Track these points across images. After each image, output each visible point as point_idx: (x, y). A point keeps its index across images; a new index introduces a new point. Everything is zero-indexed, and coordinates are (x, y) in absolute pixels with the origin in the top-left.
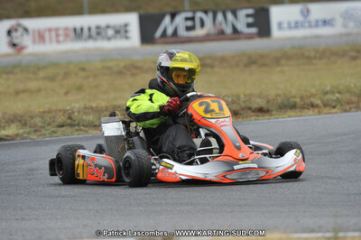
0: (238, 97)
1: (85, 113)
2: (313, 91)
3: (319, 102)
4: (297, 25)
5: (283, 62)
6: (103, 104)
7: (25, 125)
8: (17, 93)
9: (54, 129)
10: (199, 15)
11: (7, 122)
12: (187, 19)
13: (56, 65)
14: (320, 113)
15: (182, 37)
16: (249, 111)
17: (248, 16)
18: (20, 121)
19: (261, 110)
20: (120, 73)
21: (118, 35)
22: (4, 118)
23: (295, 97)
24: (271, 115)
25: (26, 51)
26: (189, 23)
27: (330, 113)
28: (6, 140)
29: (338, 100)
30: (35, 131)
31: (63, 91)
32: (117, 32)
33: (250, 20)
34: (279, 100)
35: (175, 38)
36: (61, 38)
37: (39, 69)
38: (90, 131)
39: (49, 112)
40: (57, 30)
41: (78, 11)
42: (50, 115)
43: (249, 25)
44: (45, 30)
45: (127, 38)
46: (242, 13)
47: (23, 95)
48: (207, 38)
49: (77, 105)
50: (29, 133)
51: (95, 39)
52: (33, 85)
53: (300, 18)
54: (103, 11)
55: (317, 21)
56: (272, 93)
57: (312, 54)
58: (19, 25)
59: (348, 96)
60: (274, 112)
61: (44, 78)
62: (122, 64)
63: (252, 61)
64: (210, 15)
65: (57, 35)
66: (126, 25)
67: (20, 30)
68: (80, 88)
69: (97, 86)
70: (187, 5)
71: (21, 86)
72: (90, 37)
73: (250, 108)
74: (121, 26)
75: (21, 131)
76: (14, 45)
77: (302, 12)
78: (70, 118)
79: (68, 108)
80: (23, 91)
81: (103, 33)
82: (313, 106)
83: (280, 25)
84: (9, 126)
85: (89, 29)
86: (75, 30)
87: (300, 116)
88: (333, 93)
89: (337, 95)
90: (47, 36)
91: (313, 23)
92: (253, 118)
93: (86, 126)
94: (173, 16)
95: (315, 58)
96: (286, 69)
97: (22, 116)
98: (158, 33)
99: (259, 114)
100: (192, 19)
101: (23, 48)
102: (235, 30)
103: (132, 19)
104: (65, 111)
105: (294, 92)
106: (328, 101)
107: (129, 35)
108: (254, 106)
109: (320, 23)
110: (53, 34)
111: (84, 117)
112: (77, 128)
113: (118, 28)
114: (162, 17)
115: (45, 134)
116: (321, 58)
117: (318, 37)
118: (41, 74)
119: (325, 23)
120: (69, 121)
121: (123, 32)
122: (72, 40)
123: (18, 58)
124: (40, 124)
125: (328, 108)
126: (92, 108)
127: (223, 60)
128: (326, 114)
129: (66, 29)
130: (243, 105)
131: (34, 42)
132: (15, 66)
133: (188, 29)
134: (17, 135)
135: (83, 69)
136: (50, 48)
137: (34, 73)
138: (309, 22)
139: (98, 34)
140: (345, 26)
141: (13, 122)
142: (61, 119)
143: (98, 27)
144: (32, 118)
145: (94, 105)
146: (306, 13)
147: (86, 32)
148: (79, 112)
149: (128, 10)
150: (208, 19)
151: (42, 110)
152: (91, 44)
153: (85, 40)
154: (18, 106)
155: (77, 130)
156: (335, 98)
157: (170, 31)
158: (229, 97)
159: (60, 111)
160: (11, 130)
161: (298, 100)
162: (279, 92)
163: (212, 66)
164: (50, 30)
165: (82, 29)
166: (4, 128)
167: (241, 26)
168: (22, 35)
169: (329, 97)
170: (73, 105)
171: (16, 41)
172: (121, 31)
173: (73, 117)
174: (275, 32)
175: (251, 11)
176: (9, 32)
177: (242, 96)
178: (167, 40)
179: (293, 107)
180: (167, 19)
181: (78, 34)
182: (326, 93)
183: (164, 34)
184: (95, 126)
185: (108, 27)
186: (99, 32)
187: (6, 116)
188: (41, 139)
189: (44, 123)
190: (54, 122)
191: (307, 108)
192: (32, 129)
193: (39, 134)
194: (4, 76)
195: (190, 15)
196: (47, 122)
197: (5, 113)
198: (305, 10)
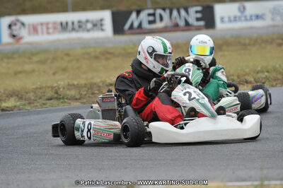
1: (69, 89)
2: (247, 70)
3: (252, 79)
4: (236, 19)
5: (224, 48)
6: (83, 82)
7: (21, 98)
8: (16, 73)
9: (44, 102)
10: (159, 11)
11: (7, 97)
12: (149, 15)
13: (46, 51)
15: (146, 29)
17: (197, 12)
18: (17, 96)
20: (97, 58)
21: (95, 28)
22: (4, 93)
23: (233, 75)
25: (23, 41)
26: (151, 18)
28: (6, 111)
29: (266, 78)
30: (29, 103)
31: (51, 72)
32: (95, 25)
33: (199, 15)
35: (140, 30)
36: (51, 31)
37: (33, 54)
38: (72, 103)
39: (40, 88)
40: (47, 24)
41: (64, 9)
42: (41, 91)
43: (198, 19)
44: (38, 24)
45: (102, 30)
46: (192, 10)
47: (20, 75)
48: (165, 30)
49: (62, 83)
50: (24, 105)
51: (77, 31)
52: (28, 67)
53: (238, 14)
54: (84, 9)
55: (251, 16)
57: (247, 41)
58: (18, 20)
59: (274, 74)
61: (37, 62)
62: (98, 50)
64: (168, 11)
65: (48, 28)
66: (101, 20)
67: (19, 25)
68: (65, 70)
69: (78, 68)
70: (149, 4)
71: (19, 68)
72: (73, 29)
74: (97, 21)
75: (18, 104)
76: (14, 36)
77: (239, 9)
78: (57, 93)
79: (55, 85)
80: (20, 72)
81: (84, 26)
82: (247, 82)
83: (222, 19)
84: (9, 99)
85: (73, 23)
86: (61, 24)
88: (263, 72)
89: (266, 74)
90: (39, 28)
91: (248, 18)
93: (70, 99)
94: (138, 12)
95: (249, 45)
96: (226, 53)
98: (127, 26)
100: (154, 15)
101: (21, 38)
102: (187, 24)
103: (106, 16)
104: (52, 88)
105: (232, 71)
106: (259, 78)
107: (104, 27)
109: (254, 18)
110: (45, 27)
111: (68, 92)
112: (62, 100)
113: (95, 23)
114: (130, 13)
115: (37, 106)
116: (254, 45)
117: (252, 28)
118: (35, 59)
119: (257, 17)
120: (56, 95)
122: (60, 32)
123: (16, 46)
124: (33, 98)
126: (74, 85)
129: (55, 23)
131: (29, 33)
132: (14, 53)
133: (150, 22)
134: (15, 106)
135: (67, 55)
136: (42, 38)
137: (30, 58)
138: (245, 17)
139: (80, 27)
140: (273, 19)
141: (12, 96)
142: (50, 93)
143: (79, 22)
144: (27, 93)
145: (76, 83)
147: (70, 25)
148: (64, 88)
149: (103, 8)
150: (166, 15)
151: (34, 87)
152: (74, 35)
153: (70, 32)
154: (16, 84)
155: (62, 102)
156: (264, 76)
157: (136, 25)
159: (49, 87)
160: (10, 103)
161: (235, 78)
164: (42, 24)
165: (67, 23)
166: (5, 101)
167: (192, 20)
168: (20, 28)
169: (260, 75)
170: (59, 83)
171: (15, 33)
172: (98, 25)
173: (59, 92)
174: (219, 24)
175: (199, 8)
176: (10, 26)
178: (134, 31)
180: (134, 15)
181: (64, 27)
182: (258, 72)
183: (131, 27)
184: (76, 99)
185: (87, 21)
186: (80, 26)
187: (7, 92)
188: (33, 109)
189: (36, 97)
190: (44, 96)
191: (242, 84)
192: (27, 102)
193: (32, 105)
194: (6, 60)
195: (151, 11)
196: (39, 96)
197: (5, 90)
198: (242, 8)
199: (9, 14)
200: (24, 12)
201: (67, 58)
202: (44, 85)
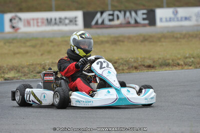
0: (137, 59)
1: (52, 66)
2: (179, 56)
3: (182, 63)
4: (170, 20)
5: (163, 40)
7: (19, 72)
8: (15, 54)
9: (35, 75)
10: (116, 13)
11: (9, 70)
12: (110, 15)
13: (37, 39)
14: (182, 69)
15: (107, 25)
16: (143, 67)
17: (143, 14)
18: (16, 70)
19: (149, 67)
21: (71, 23)
23: (169, 60)
24: (156, 70)
25: (20, 31)
26: (111, 17)
27: (188, 69)
28: (8, 80)
29: (193, 62)
30: (25, 75)
31: (40, 53)
32: (71, 21)
33: (145, 16)
34: (160, 61)
35: (103, 25)
36: (40, 24)
37: (27, 41)
39: (32, 65)
40: (37, 19)
41: (49, 9)
42: (33, 67)
43: (144, 19)
44: (31, 19)
45: (76, 24)
46: (140, 12)
47: (18, 55)
48: (120, 26)
49: (48, 61)
50: (21, 76)
51: (58, 25)
52: (23, 50)
53: (172, 16)
54: (63, 10)
55: (182, 18)
56: (156, 57)
57: (179, 36)
58: (16, 16)
59: (198, 59)
60: (157, 68)
61: (30, 46)
63: (145, 39)
64: (123, 13)
65: (38, 22)
66: (76, 18)
67: (17, 19)
68: (49, 52)
69: (59, 51)
70: (110, 7)
71: (17, 50)
72: (56, 24)
73: (144, 65)
74: (73, 18)
75: (17, 75)
76: (13, 27)
77: (173, 12)
78: (44, 68)
79: (43, 63)
80: (18, 53)
81: (63, 22)
82: (179, 65)
83: (161, 20)
84: (10, 72)
85: (55, 19)
86: (47, 20)
87: (172, 70)
88: (190, 58)
89: (192, 59)
90: (32, 22)
91: (180, 19)
92: (145, 71)
94: (102, 13)
95: (180, 38)
96: (164, 44)
97: (17, 67)
98: (94, 23)
99: (149, 69)
100: (113, 15)
101: (18, 29)
102: (136, 22)
103: (79, 15)
104: (41, 65)
105: (168, 57)
106: (187, 62)
107: (77, 23)
108: (146, 64)
109: (183, 19)
110: (35, 22)
113: (71, 19)
114: (96, 13)
115: (30, 77)
116: (184, 38)
117: (182, 26)
118: (28, 44)
119: (186, 19)
120: (43, 70)
121: (74, 21)
122: (46, 25)
123: (15, 34)
124: (27, 71)
125: (187, 66)
126: (56, 63)
127: (129, 38)
128: (186, 69)
129: (43, 19)
130: (140, 63)
131: (24, 26)
132: (13, 39)
133: (110, 20)
134: (14, 77)
135: (51, 42)
136: (33, 29)
137: (24, 43)
138: (177, 18)
139: (60, 22)
140: (197, 21)
141: (12, 70)
142: (39, 69)
143: (60, 19)
144: (23, 68)
146: (176, 13)
147: (53, 21)
148: (49, 65)
149: (77, 9)
150: (121, 15)
151: (28, 64)
152: (56, 28)
153: (53, 25)
154: (15, 61)
156: (191, 61)
157: (100, 22)
158: (132, 59)
159: (38, 64)
160: (11, 75)
161: (171, 61)
162: (160, 57)
163: (123, 41)
164: (33, 19)
165: (51, 19)
166: (7, 73)
167: (140, 20)
168: (18, 22)
169: (188, 60)
170: (46, 61)
171: (14, 25)
172: (73, 21)
174: (158, 23)
175: (145, 11)
176: (11, 20)
177: (139, 58)
178: (98, 26)
179: (168, 65)
180: (99, 15)
181: (49, 22)
182: (186, 58)
183: (97, 23)
185: (66, 18)
186: (61, 21)
187: (8, 67)
188: (27, 80)
189: (29, 71)
190: (35, 70)
191: (176, 66)
192: (23, 74)
193: (26, 77)
194: (7, 44)
195: (111, 12)
196: (31, 71)
197: (8, 65)
198: (175, 12)
199: (11, 12)
200: (21, 10)
201: (51, 44)
202: (35, 63)
